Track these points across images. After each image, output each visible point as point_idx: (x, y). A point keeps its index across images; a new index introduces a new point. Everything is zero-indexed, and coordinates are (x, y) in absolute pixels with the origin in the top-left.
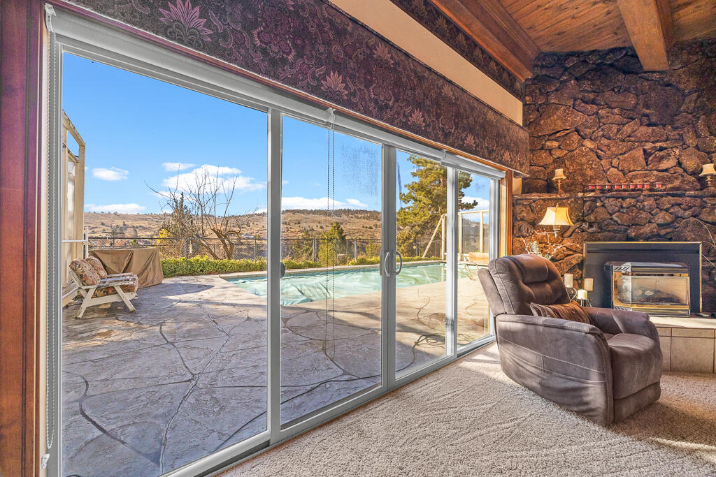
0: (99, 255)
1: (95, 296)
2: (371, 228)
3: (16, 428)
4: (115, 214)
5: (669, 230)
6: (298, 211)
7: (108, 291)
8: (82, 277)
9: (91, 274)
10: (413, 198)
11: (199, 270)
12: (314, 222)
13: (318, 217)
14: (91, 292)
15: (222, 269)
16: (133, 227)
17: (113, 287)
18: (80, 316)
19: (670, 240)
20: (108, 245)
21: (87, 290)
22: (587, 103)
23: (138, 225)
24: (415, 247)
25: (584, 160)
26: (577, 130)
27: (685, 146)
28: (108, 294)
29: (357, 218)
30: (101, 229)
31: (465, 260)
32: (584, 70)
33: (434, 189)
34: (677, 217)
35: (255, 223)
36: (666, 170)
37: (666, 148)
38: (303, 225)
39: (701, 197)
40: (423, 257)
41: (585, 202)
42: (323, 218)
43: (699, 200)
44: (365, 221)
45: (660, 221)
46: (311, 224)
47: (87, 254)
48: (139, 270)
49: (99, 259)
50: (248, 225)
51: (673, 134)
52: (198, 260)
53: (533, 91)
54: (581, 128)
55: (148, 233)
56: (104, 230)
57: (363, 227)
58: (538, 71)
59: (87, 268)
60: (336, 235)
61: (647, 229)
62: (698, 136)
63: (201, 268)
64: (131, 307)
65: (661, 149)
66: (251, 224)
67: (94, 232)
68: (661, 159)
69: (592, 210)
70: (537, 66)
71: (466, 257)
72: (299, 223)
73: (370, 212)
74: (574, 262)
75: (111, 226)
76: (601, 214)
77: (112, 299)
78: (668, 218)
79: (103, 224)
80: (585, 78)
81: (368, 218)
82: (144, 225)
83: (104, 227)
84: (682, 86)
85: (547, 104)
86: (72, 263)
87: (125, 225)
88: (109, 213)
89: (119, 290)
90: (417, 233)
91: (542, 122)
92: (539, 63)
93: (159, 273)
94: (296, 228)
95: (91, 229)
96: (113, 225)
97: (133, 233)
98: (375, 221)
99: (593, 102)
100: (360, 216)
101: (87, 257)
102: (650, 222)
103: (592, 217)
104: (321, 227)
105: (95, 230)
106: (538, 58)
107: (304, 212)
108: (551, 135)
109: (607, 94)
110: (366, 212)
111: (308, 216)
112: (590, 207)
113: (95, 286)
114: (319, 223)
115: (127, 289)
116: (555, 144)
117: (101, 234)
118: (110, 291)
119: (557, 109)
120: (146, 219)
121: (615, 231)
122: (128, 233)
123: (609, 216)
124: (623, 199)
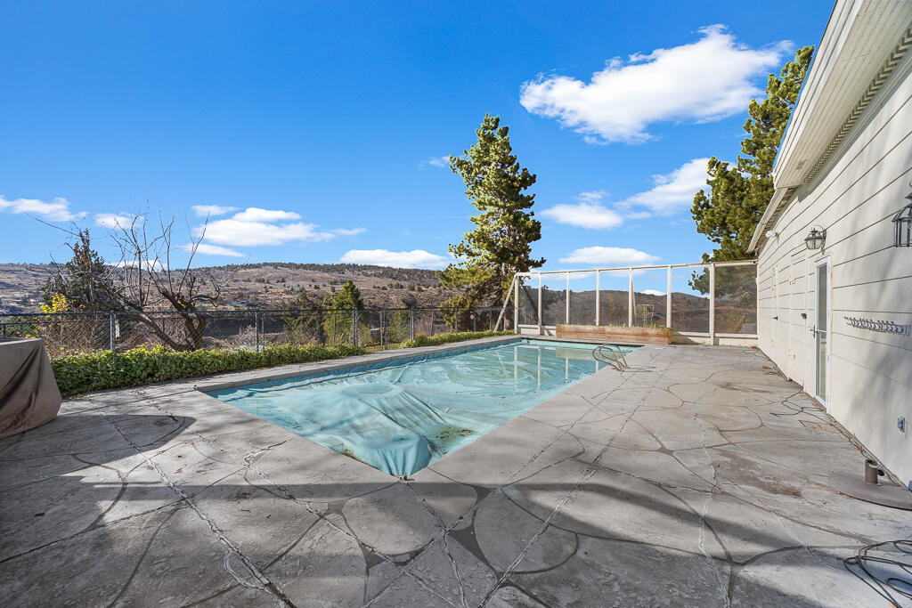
2: (384, 288)
6: (282, 265)
10: (467, 251)
11: (145, 374)
12: (305, 279)
13: (310, 273)
15: (195, 369)
24: (472, 317)
29: (366, 275)
31: (546, 333)
33: (498, 241)
38: (289, 283)
40: (495, 331)
42: (318, 275)
44: (377, 279)
46: (301, 283)
52: (141, 355)
55: (17, 294)
57: (374, 287)
60: (349, 299)
63: (149, 370)
71: (548, 330)
72: (283, 281)
73: (383, 268)
81: (380, 276)
82: (8, 281)
90: (474, 298)
94: (280, 288)
98: (390, 280)
100: (369, 273)
104: (317, 287)
107: (290, 266)
110: (379, 268)
111: (296, 272)
114: (313, 281)
120: (13, 272)
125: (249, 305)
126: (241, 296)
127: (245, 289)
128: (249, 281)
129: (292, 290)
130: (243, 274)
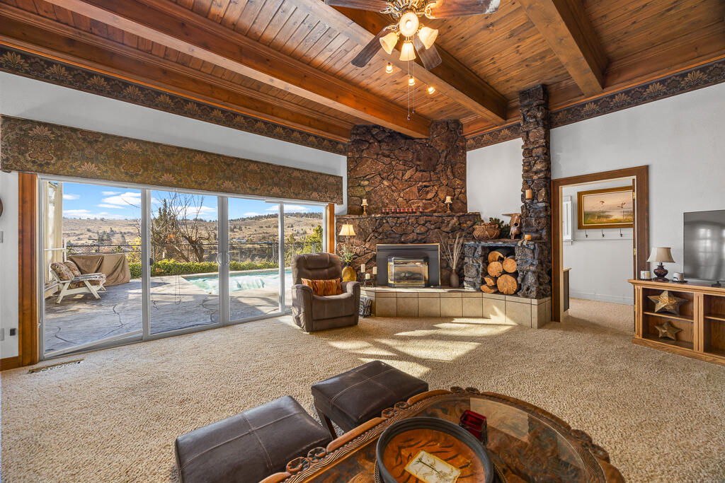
0: (75, 259)
1: (70, 288)
3: (29, 311)
4: (102, 220)
5: (423, 237)
6: (292, 215)
7: (79, 284)
8: (60, 276)
9: (67, 273)
12: (307, 225)
13: (311, 220)
14: (67, 286)
16: (121, 233)
17: (83, 282)
18: (59, 302)
19: (425, 243)
20: (94, 251)
21: (64, 284)
22: (385, 156)
23: (126, 231)
25: (382, 193)
26: (380, 174)
27: (441, 185)
28: (79, 287)
30: (88, 236)
32: (383, 136)
34: (429, 229)
35: (248, 227)
36: (430, 199)
37: (429, 186)
38: (296, 228)
39: (442, 217)
41: (377, 220)
43: (441, 219)
45: (418, 231)
46: (304, 228)
47: (65, 259)
48: (110, 270)
49: (75, 263)
50: (240, 229)
51: (434, 177)
53: (353, 149)
54: (381, 173)
56: (90, 237)
58: (354, 137)
59: (64, 268)
61: (411, 236)
62: (448, 179)
64: (97, 296)
65: (425, 186)
66: (243, 228)
67: (79, 239)
68: (427, 193)
69: (381, 225)
70: (354, 134)
72: (292, 226)
74: (369, 257)
75: (98, 233)
76: (386, 227)
77: (83, 290)
78: (423, 229)
79: (89, 230)
80: (384, 141)
82: (132, 231)
83: (90, 234)
84: (438, 148)
85: (361, 157)
86: (52, 265)
87: (112, 231)
88: (96, 219)
89: (87, 283)
91: (358, 169)
92: (355, 132)
93: (128, 274)
94: (289, 232)
95: (77, 236)
96: (100, 231)
97: (121, 240)
99: (389, 156)
101: (66, 261)
102: (413, 232)
103: (381, 230)
105: (81, 237)
106: (353, 129)
107: (297, 215)
108: (364, 177)
109: (396, 152)
111: (301, 219)
112: (379, 223)
113: (70, 281)
114: (313, 226)
115: (94, 283)
116: (366, 183)
117: (87, 241)
118: (81, 285)
119: (367, 161)
120: (134, 225)
121: (394, 238)
122: (116, 240)
123: (390, 229)
124: (398, 218)
125: (268, 244)
126: (264, 238)
127: (267, 233)
128: (269, 227)
129: (298, 233)
130: (266, 222)
